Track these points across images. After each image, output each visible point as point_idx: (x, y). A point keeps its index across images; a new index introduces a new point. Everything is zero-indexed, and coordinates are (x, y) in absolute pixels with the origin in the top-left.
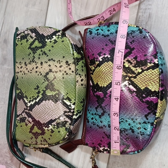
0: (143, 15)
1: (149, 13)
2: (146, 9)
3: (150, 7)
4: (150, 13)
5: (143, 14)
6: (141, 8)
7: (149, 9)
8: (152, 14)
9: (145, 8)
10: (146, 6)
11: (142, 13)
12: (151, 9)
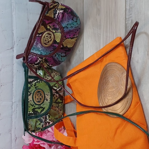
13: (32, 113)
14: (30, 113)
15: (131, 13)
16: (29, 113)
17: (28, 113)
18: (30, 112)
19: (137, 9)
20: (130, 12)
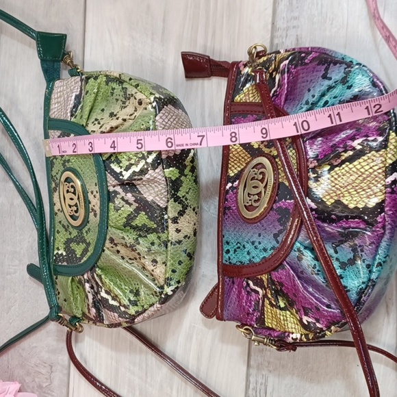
0: (283, 42)
1: (295, 37)
2: (287, 29)
3: (295, 23)
4: (297, 35)
5: (284, 40)
6: (278, 27)
7: (294, 27)
8: (301, 38)
9: (285, 26)
10: (288, 22)
11: (281, 39)
12: (298, 27)
13: (64, 254)
14: (60, 252)
15: (296, 14)
16: (57, 253)
17: (55, 252)
18: (58, 249)
19: (320, 5)
20: (292, 11)
